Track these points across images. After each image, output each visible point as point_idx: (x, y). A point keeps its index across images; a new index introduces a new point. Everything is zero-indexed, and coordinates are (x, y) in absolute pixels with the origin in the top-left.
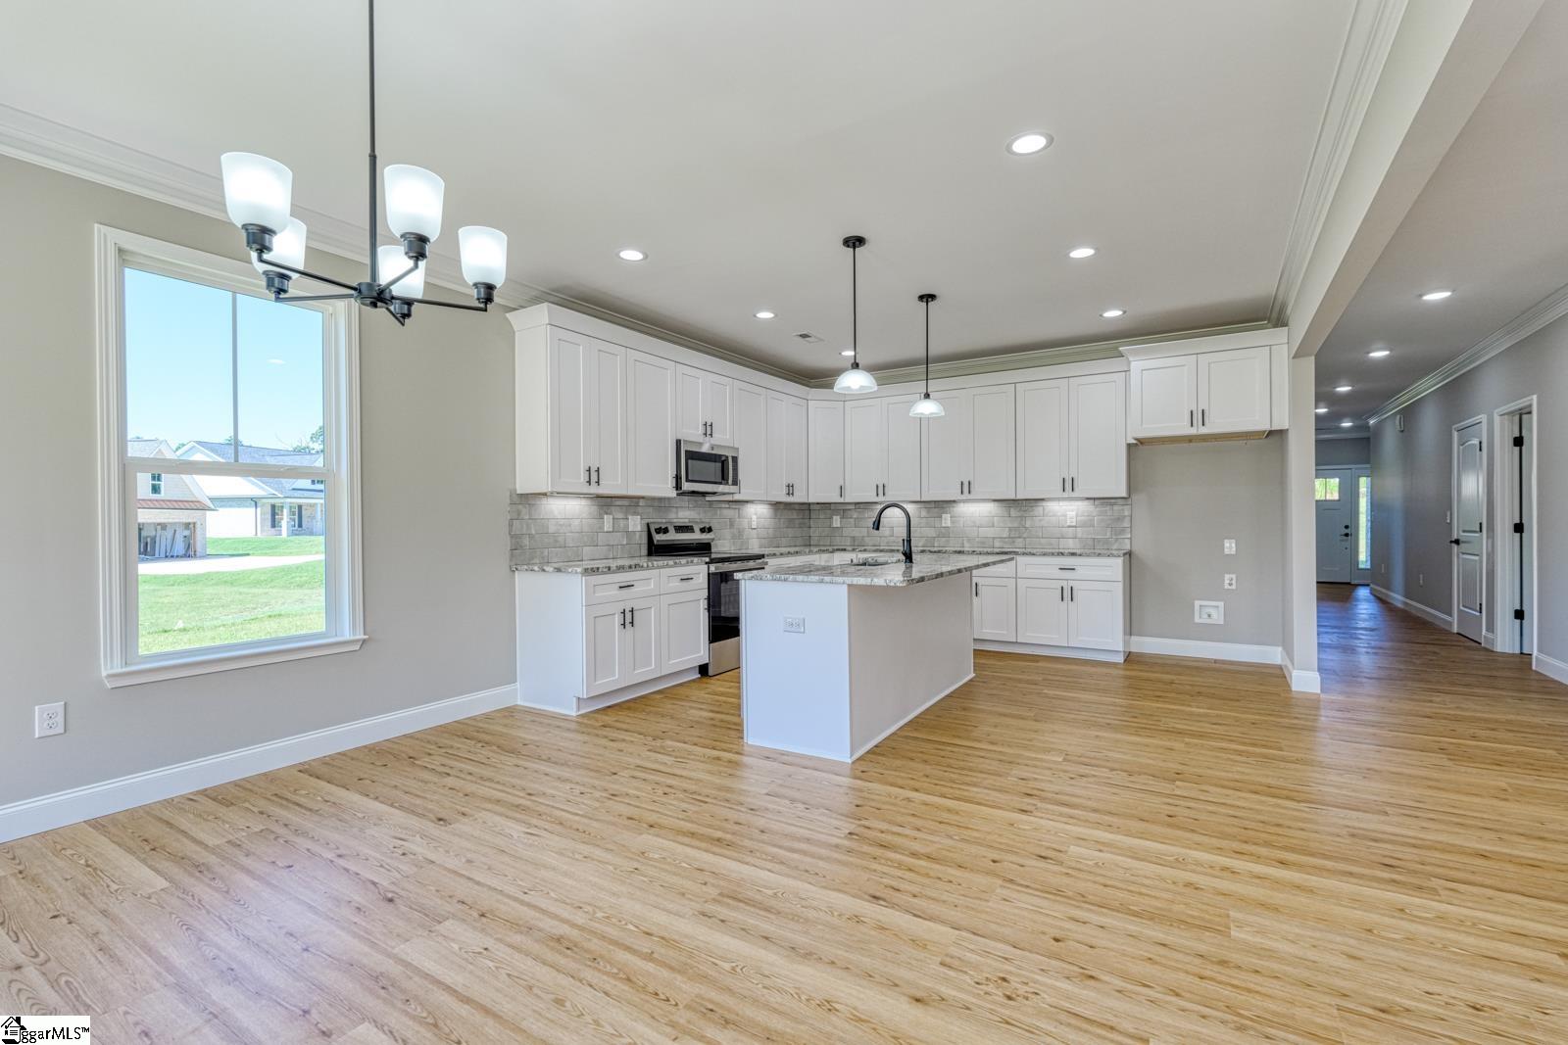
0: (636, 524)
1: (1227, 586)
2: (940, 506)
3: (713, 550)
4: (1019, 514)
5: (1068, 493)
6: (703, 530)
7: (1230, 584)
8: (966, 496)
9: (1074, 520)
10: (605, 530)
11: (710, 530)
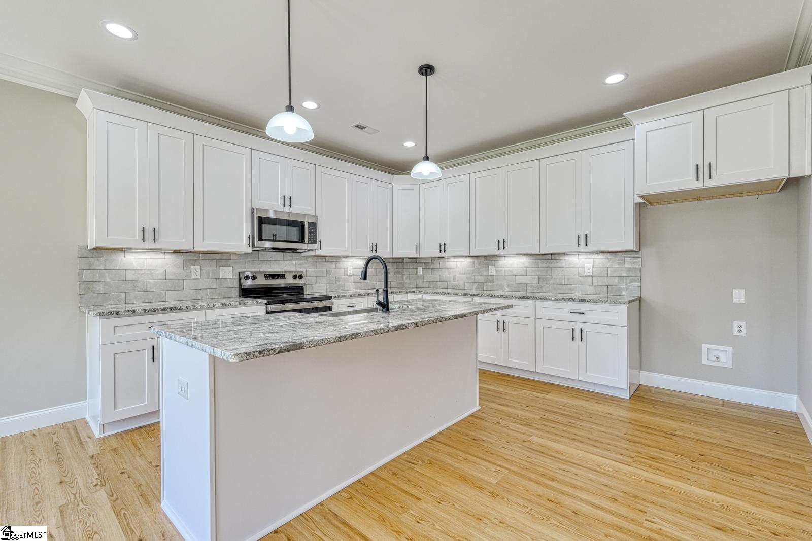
0: (227, 273)
1: (735, 332)
2: (487, 259)
3: (305, 292)
4: (545, 265)
5: (582, 248)
6: (295, 277)
7: (740, 331)
8: (501, 252)
9: (591, 271)
10: (192, 278)
11: (301, 277)
